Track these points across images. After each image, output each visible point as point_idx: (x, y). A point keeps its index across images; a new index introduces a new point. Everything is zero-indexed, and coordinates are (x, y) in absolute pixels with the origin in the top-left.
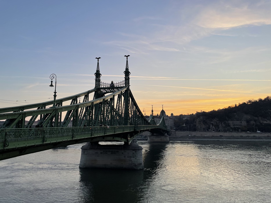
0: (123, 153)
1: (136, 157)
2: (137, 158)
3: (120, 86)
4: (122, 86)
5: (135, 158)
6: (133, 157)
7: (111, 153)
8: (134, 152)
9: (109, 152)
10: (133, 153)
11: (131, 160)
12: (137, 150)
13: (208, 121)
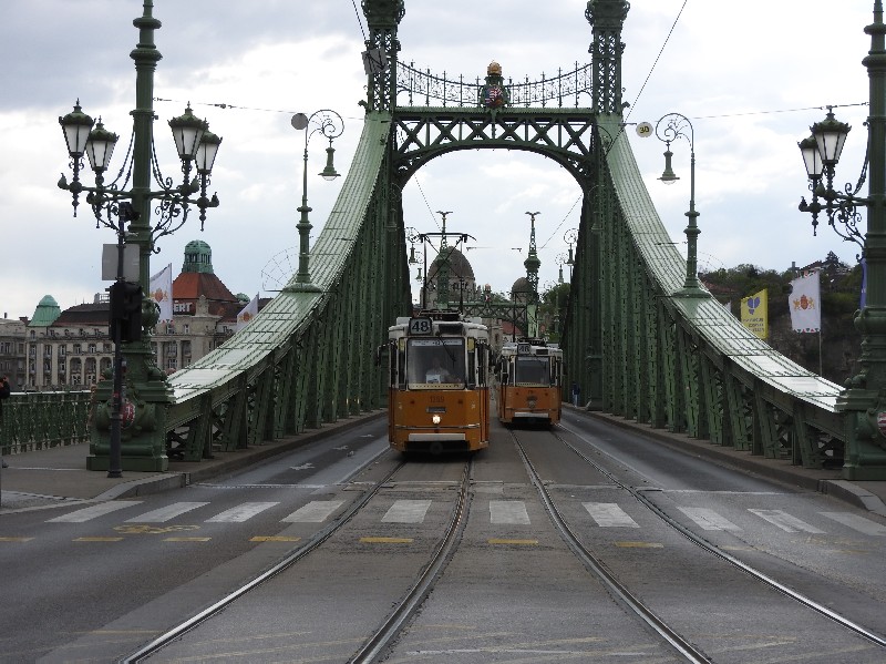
3: (552, 104)
4: (568, 103)
13: (848, 355)
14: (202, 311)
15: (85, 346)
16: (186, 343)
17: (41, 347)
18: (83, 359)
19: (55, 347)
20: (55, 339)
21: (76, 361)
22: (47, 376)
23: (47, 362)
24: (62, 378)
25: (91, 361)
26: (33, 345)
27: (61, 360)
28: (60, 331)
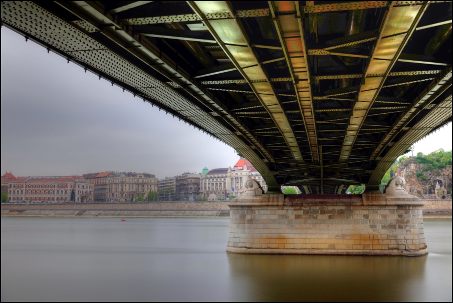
0: (366, 216)
1: (408, 228)
2: (412, 230)
5: (407, 231)
6: (400, 227)
7: (330, 217)
8: (402, 212)
9: (323, 212)
10: (400, 216)
11: (396, 236)
12: (410, 205)
13: (430, 175)
14: (245, 169)
15: (215, 180)
16: (241, 178)
17: (204, 180)
18: (215, 183)
19: (207, 180)
20: (207, 178)
21: (213, 184)
22: (205, 188)
23: (205, 184)
24: (209, 188)
25: (217, 184)
26: (202, 180)
27: (209, 184)
28: (209, 176)
